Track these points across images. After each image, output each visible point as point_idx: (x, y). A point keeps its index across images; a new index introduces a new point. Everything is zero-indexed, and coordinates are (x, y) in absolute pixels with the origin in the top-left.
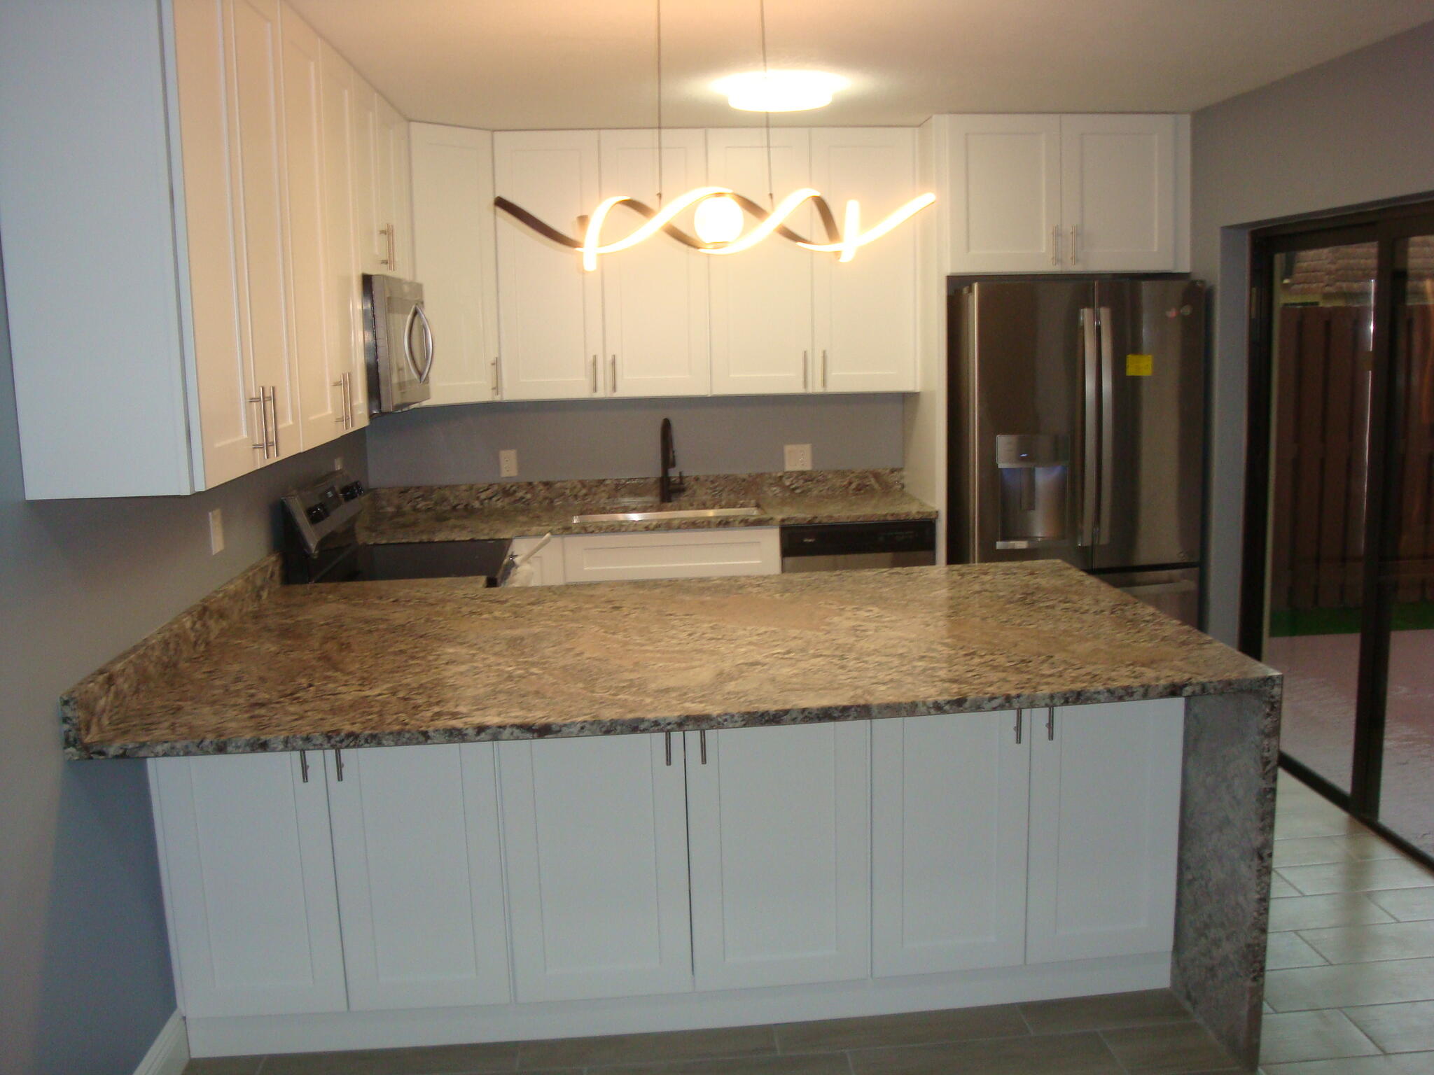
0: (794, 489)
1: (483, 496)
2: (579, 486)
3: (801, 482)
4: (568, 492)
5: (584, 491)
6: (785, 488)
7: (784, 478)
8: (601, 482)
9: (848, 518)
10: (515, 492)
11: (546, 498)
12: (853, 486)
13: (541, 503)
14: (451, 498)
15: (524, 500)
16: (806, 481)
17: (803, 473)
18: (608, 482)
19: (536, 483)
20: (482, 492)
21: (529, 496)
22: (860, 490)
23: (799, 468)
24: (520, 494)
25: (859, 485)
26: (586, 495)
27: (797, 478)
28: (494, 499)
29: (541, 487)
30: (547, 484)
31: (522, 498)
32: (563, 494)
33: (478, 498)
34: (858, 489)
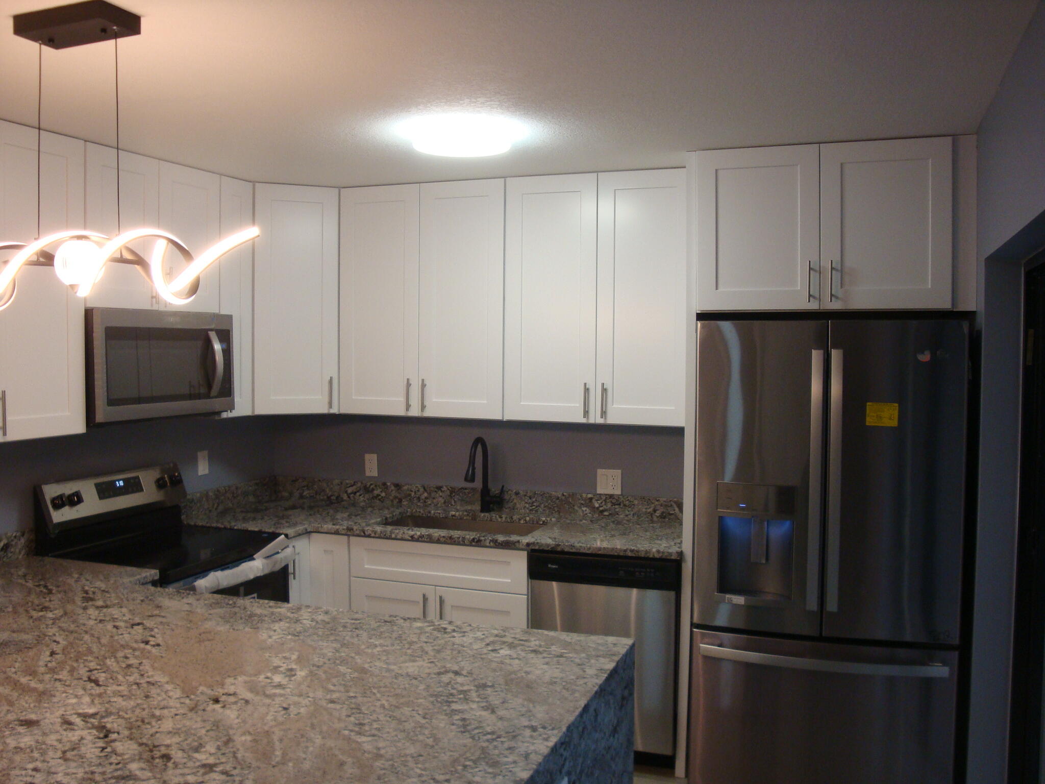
0: (602, 512)
1: (350, 490)
2: (422, 490)
3: (609, 505)
4: (413, 494)
5: (426, 495)
6: (594, 509)
7: (593, 501)
8: (439, 488)
9: (590, 548)
10: (373, 490)
11: (396, 497)
12: (658, 513)
13: (392, 501)
14: (327, 490)
15: (380, 497)
16: (614, 504)
17: (611, 496)
18: (445, 489)
19: (389, 484)
20: (350, 487)
21: (383, 494)
22: (664, 518)
23: (609, 491)
24: (376, 492)
25: (663, 513)
26: (426, 498)
27: (605, 500)
28: (358, 494)
29: (393, 488)
30: (398, 486)
31: (378, 495)
32: (410, 495)
33: (346, 492)
34: (662, 516)
